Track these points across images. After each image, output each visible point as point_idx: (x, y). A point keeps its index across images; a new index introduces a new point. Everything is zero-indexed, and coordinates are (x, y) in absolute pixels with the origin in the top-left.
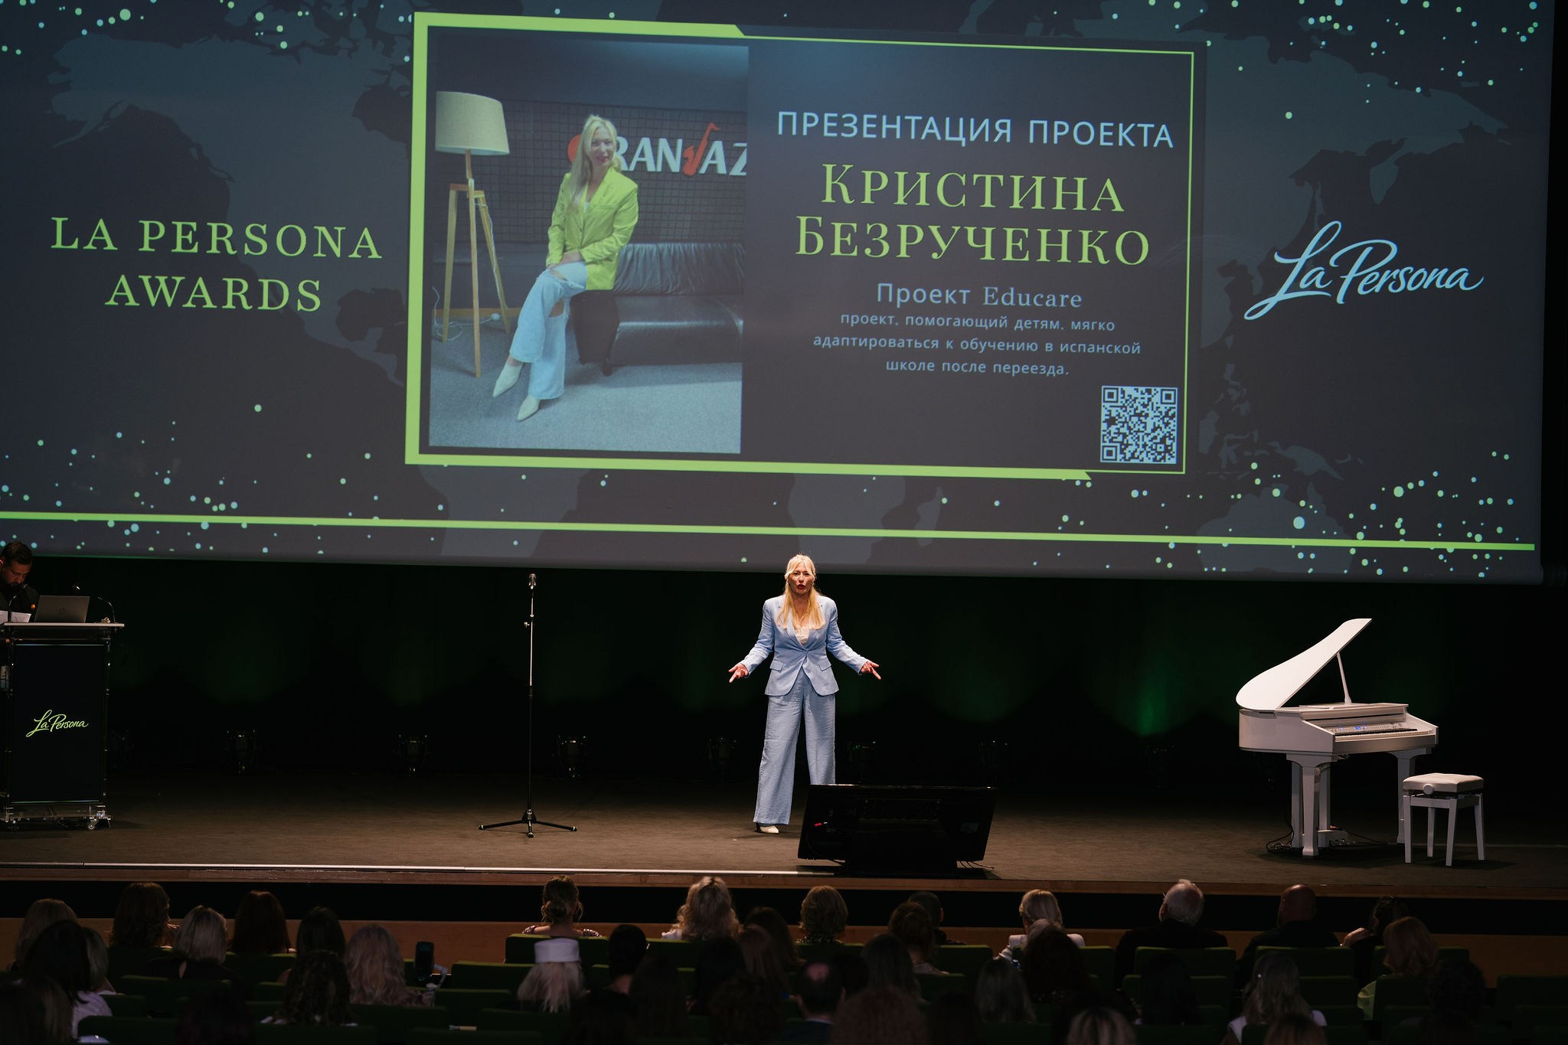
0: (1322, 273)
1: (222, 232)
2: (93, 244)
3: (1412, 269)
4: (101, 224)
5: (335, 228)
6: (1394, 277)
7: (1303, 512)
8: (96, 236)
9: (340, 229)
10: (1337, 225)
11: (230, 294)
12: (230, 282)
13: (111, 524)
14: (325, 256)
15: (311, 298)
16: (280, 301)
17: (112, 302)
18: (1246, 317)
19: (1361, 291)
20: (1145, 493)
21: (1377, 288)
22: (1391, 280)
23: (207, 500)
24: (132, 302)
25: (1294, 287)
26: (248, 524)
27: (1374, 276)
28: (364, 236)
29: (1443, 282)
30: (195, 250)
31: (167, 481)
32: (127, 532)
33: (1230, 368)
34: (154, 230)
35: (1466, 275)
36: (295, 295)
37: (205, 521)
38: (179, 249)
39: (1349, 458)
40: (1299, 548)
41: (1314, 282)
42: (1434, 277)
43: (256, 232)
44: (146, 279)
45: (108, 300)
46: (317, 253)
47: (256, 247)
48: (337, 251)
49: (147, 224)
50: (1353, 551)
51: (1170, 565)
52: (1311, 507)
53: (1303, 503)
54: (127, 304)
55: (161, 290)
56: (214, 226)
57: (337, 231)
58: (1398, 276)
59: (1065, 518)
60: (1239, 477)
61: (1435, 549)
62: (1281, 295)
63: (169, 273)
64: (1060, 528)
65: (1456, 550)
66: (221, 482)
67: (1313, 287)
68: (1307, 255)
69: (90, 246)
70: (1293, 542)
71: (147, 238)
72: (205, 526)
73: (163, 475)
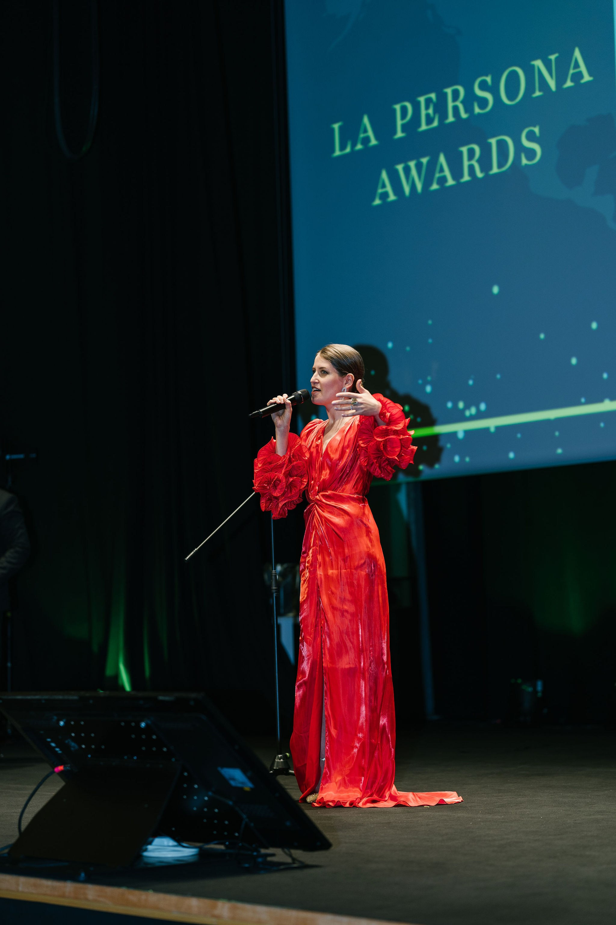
1: (456, 94)
2: (361, 144)
4: (366, 120)
5: (550, 57)
8: (363, 133)
9: (553, 57)
11: (466, 163)
12: (464, 150)
14: (542, 93)
15: (532, 148)
16: (507, 159)
17: (377, 202)
23: (461, 405)
24: (392, 197)
26: (495, 428)
28: (576, 59)
30: (435, 124)
31: (428, 389)
34: (404, 113)
36: (519, 149)
37: (460, 429)
38: (424, 127)
43: (483, 86)
44: (400, 168)
45: (373, 200)
46: (535, 92)
47: (483, 103)
48: (552, 84)
49: (398, 107)
54: (388, 200)
55: (413, 177)
56: (449, 91)
57: (551, 60)
63: (417, 157)
66: (471, 382)
69: (359, 147)
71: (399, 123)
72: (461, 435)
73: (426, 383)
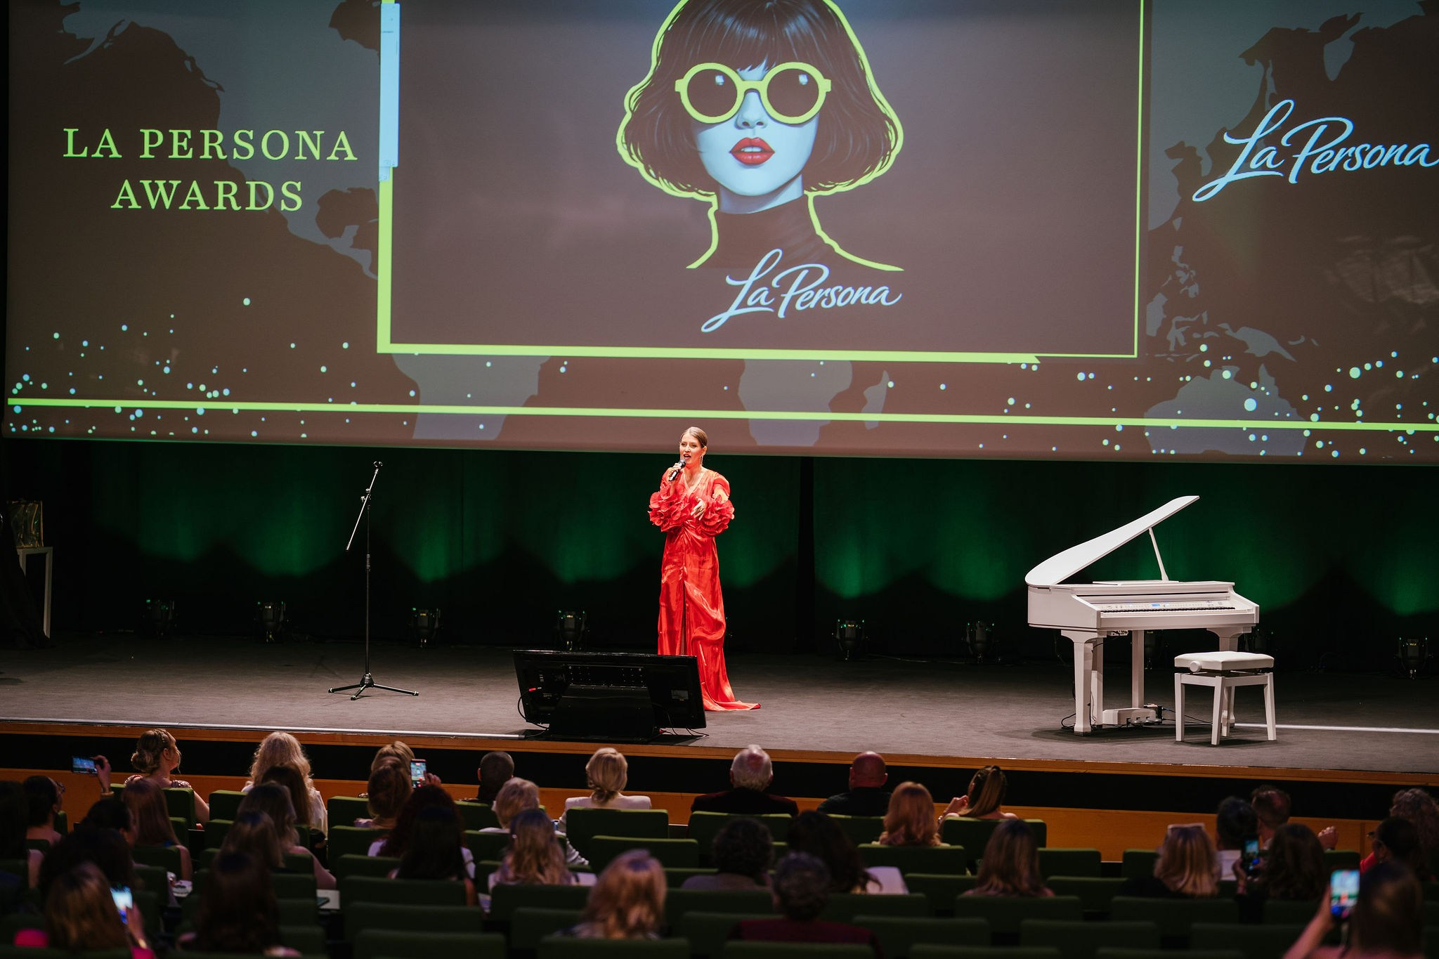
0: (1274, 153)
1: (213, 138)
2: (101, 153)
3: (1368, 146)
4: (107, 133)
5: (314, 132)
6: (1350, 155)
7: (1254, 394)
8: (103, 144)
9: (319, 133)
10: (1289, 105)
11: (221, 196)
12: (221, 184)
13: (118, 410)
14: (305, 158)
15: (292, 198)
16: (266, 201)
17: (117, 206)
18: (1194, 199)
19: (1314, 170)
20: (1091, 376)
21: (1332, 167)
22: (1346, 157)
23: (202, 388)
24: (135, 205)
25: (1245, 167)
26: (239, 410)
27: (1328, 155)
28: (341, 140)
29: (1402, 158)
30: (189, 155)
31: (167, 370)
32: (132, 417)
33: (1178, 251)
34: (153, 138)
35: (1426, 151)
36: (279, 196)
37: (200, 407)
38: (175, 155)
39: (1303, 339)
40: (1251, 431)
41: (1266, 161)
42: (1393, 154)
43: (244, 137)
44: (146, 183)
45: (112, 203)
46: (298, 156)
47: (243, 151)
48: (317, 154)
49: (147, 133)
50: (1307, 434)
51: (1117, 448)
52: (1263, 389)
53: (1254, 385)
54: (130, 207)
55: (160, 194)
56: (206, 133)
57: (316, 135)
58: (1353, 154)
59: (1011, 401)
60: (1188, 360)
61: (1394, 431)
62: (1231, 176)
63: (167, 177)
64: (1006, 411)
65: (1416, 432)
66: (214, 371)
67: (1264, 167)
68: (1257, 134)
69: (97, 155)
70: (1244, 424)
71: (147, 146)
72: (200, 412)
73: (164, 365)
